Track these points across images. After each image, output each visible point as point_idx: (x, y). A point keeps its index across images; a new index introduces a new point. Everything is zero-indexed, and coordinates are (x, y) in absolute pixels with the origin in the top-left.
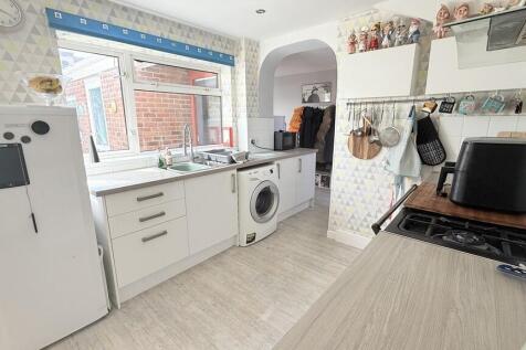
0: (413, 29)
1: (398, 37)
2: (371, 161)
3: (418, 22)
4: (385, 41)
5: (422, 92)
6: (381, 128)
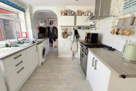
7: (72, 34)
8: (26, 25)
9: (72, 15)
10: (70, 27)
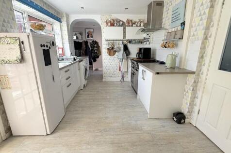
0: (121, 23)
1: (118, 24)
2: (113, 56)
4: (115, 25)
5: (125, 38)
7: (120, 50)
8: (62, 38)
9: (120, 26)
10: (117, 41)
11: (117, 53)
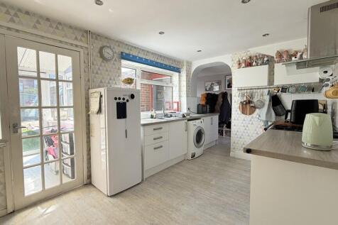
0: (266, 59)
1: (260, 62)
2: (251, 116)
3: (268, 56)
4: (254, 63)
5: (272, 84)
6: (255, 100)
7: (263, 105)
8: (180, 91)
9: (263, 64)
10: (259, 90)
11: (257, 110)
